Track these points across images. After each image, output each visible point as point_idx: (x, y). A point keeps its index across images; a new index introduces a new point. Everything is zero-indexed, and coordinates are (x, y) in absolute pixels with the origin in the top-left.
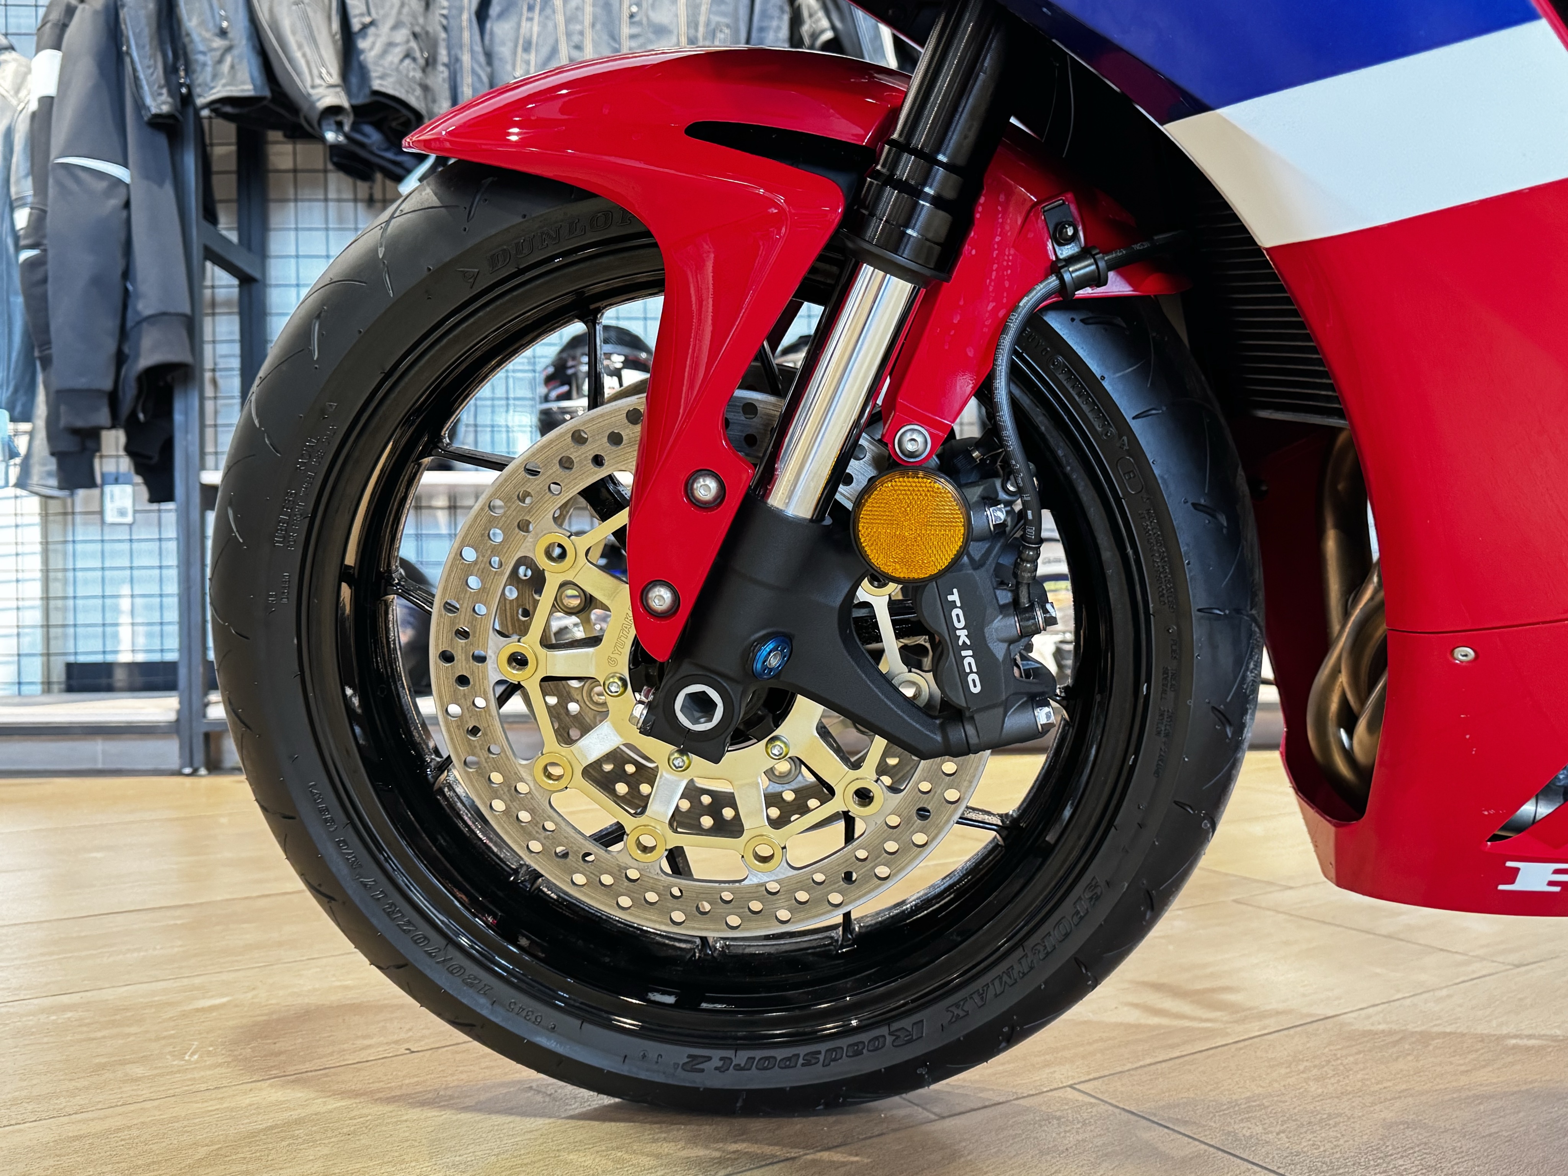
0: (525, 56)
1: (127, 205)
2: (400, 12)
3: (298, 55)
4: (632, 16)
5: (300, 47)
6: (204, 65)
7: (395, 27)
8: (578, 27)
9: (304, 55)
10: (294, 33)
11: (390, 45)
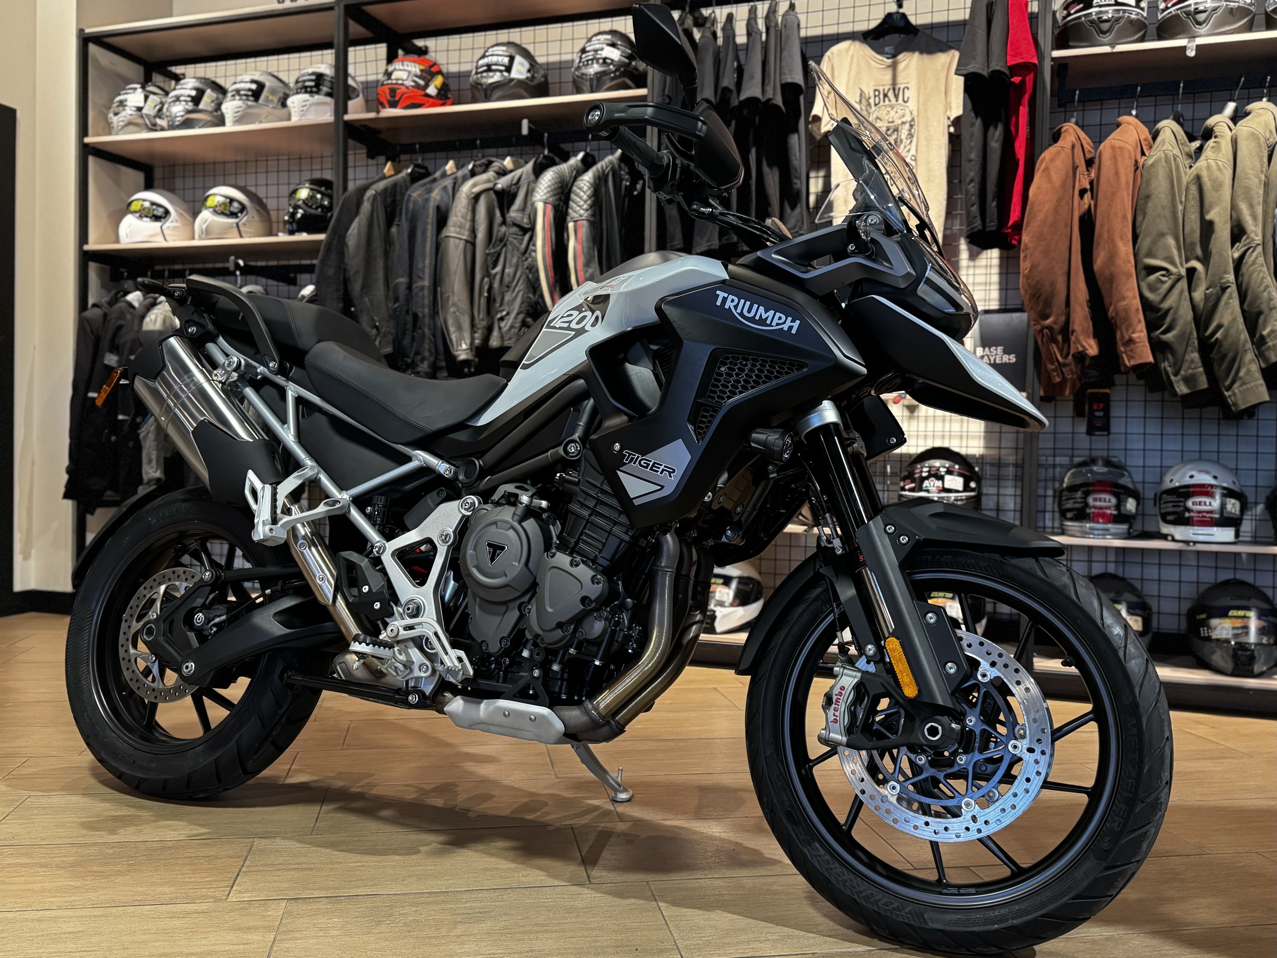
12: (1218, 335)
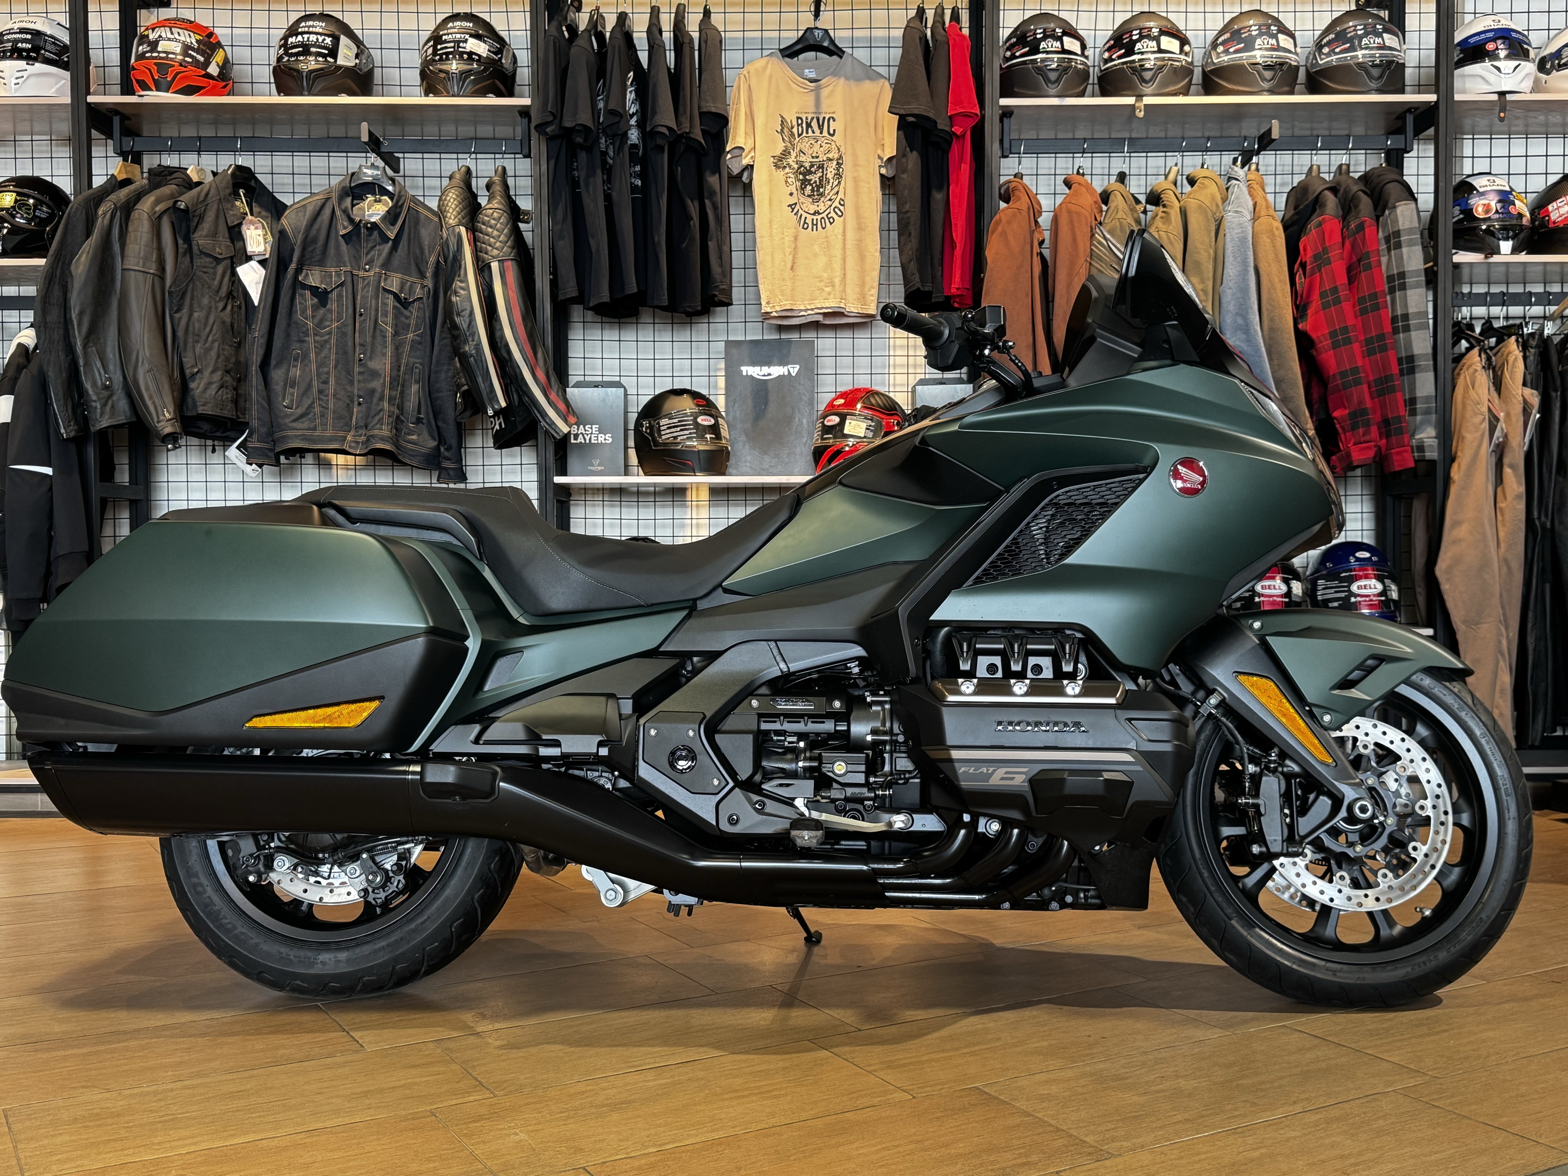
0: (292, 390)
1: (51, 489)
2: (216, 362)
3: (149, 403)
4: (360, 360)
5: (151, 397)
6: (96, 408)
7: (213, 372)
8: (326, 369)
9: (154, 403)
10: (147, 389)
11: (210, 384)
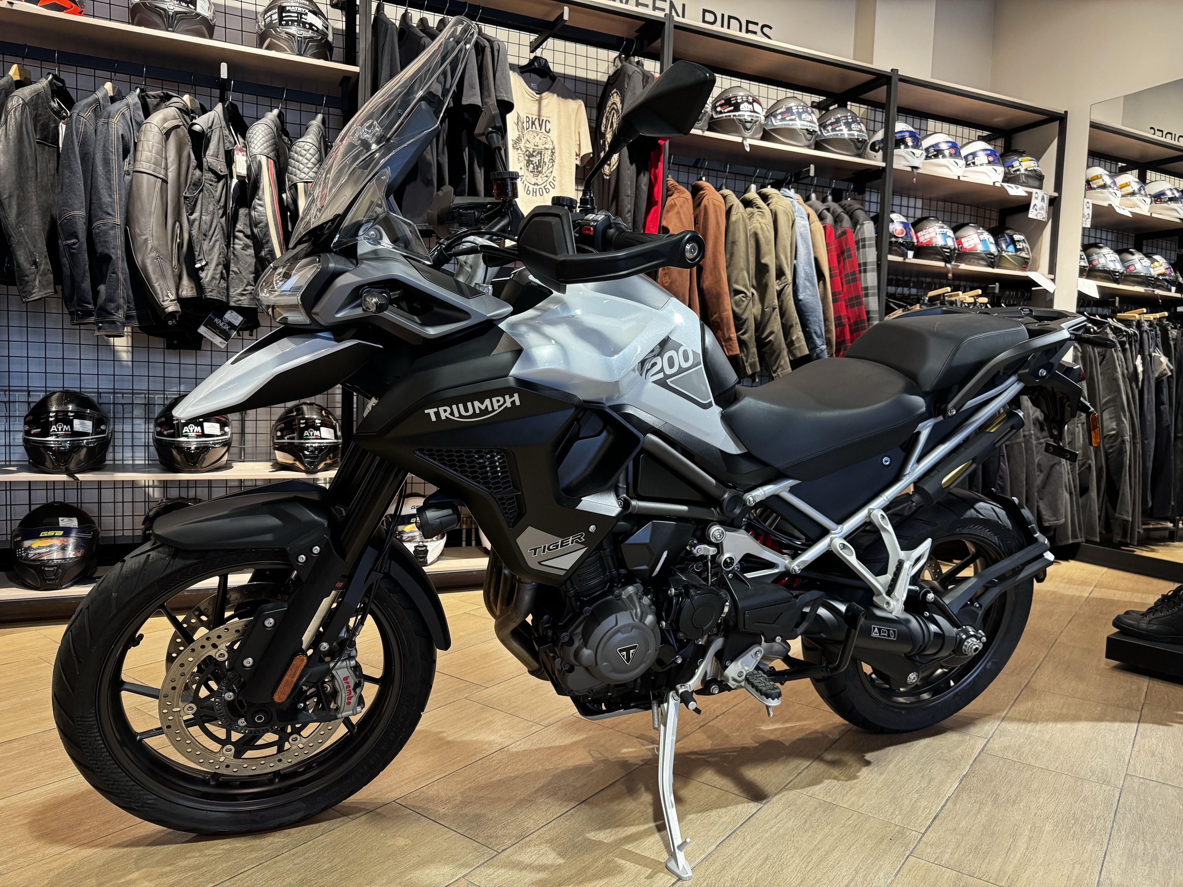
12: (771, 338)
